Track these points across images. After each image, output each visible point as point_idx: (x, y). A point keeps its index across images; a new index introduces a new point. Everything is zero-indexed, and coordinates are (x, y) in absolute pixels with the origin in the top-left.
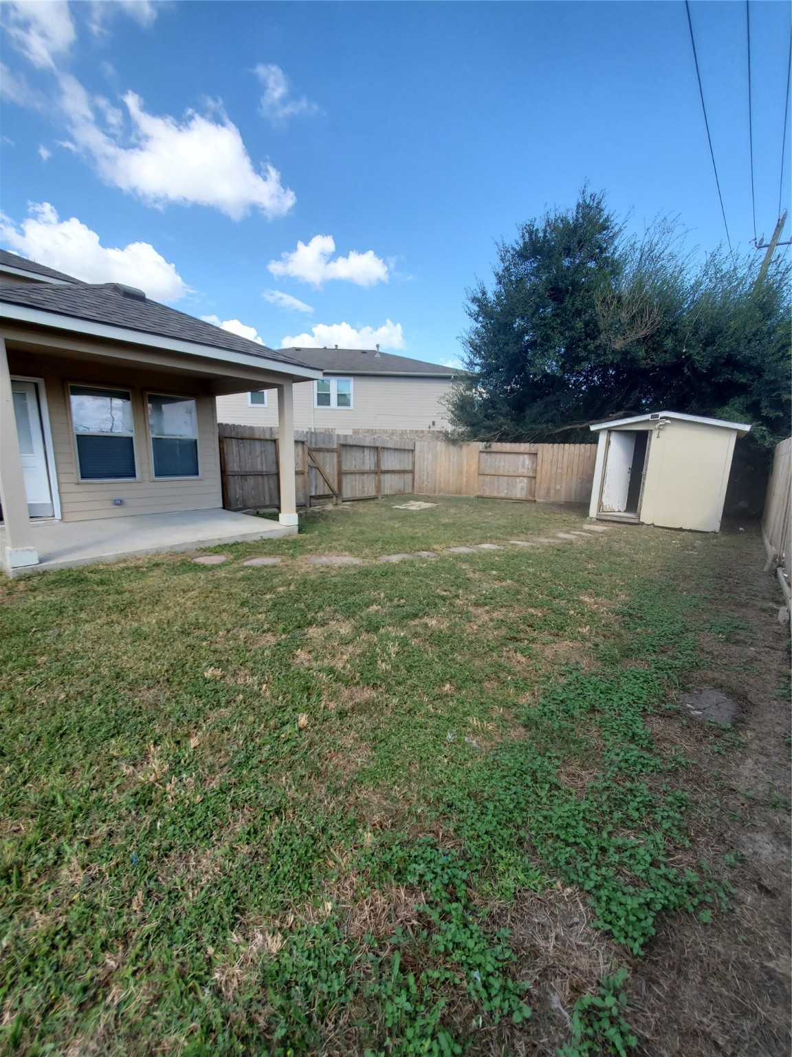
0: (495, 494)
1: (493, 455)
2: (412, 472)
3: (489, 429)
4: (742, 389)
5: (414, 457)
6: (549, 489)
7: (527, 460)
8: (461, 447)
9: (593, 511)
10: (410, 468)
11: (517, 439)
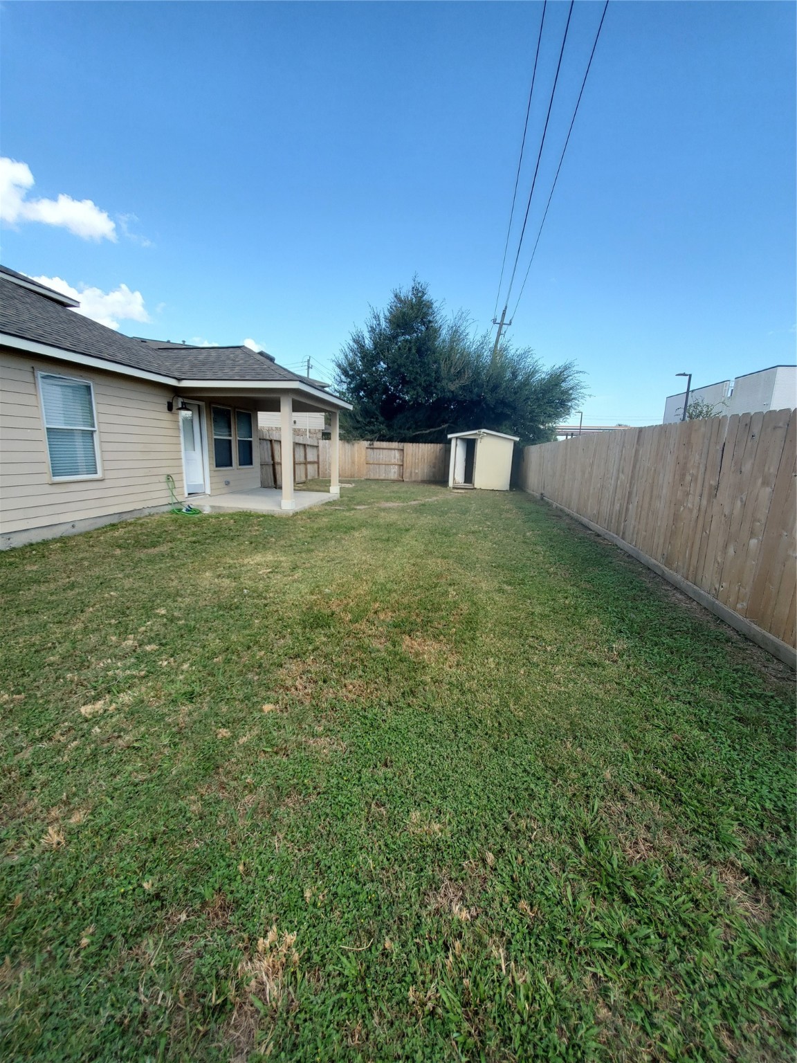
0: (377, 477)
1: (375, 450)
2: (318, 463)
3: (372, 432)
4: (507, 417)
5: (318, 451)
6: (411, 473)
7: (397, 454)
8: (353, 444)
9: (451, 484)
10: (316, 460)
11: (390, 440)
